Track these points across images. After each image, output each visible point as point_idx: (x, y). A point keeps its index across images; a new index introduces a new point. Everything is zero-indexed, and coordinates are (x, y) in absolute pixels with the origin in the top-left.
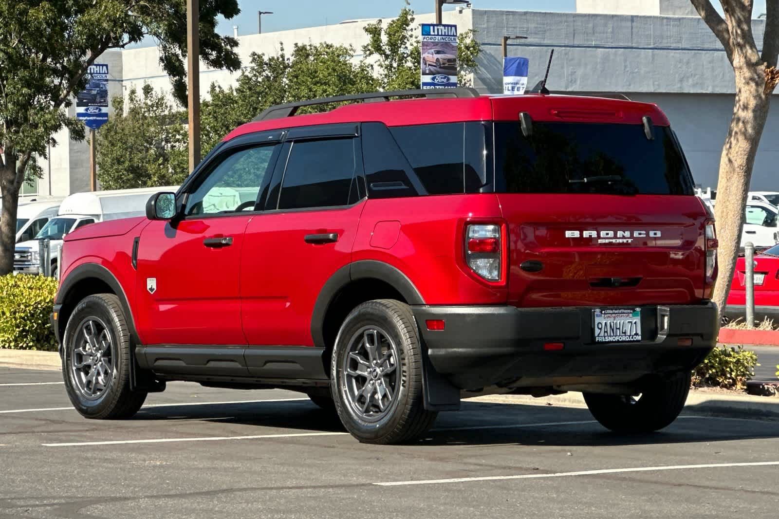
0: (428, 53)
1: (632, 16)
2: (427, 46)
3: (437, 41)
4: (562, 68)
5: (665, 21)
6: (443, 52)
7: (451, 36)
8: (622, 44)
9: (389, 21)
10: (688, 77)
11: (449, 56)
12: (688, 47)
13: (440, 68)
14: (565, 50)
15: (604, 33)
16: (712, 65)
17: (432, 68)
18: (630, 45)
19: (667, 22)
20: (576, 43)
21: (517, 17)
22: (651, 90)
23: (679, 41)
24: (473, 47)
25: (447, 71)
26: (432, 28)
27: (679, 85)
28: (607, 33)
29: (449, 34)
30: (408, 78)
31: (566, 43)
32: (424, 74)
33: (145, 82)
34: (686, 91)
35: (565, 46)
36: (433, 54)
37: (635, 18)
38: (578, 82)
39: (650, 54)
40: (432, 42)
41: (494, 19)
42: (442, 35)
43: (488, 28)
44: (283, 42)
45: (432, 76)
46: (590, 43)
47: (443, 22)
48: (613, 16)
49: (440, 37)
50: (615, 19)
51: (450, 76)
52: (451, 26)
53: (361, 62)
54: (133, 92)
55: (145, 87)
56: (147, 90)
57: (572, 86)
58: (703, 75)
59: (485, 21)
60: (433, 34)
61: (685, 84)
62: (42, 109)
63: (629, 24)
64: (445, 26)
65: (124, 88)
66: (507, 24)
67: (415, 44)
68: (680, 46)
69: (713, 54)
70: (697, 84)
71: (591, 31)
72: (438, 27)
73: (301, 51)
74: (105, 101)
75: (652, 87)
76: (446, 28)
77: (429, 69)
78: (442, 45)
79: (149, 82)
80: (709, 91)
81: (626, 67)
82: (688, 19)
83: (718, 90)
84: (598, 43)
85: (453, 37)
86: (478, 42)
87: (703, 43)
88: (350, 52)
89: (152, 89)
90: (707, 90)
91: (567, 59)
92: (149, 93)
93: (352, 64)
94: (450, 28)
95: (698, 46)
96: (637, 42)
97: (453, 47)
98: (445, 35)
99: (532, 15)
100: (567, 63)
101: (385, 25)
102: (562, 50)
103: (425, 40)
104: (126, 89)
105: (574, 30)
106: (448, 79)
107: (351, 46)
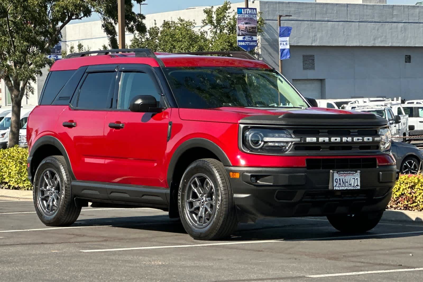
0: (241, 24)
1: (347, 4)
2: (240, 20)
3: (246, 17)
4: (309, 33)
5: (365, 6)
6: (250, 24)
7: (253, 14)
8: (341, 20)
9: (217, 7)
10: (378, 38)
11: (253, 26)
12: (378, 21)
13: (248, 32)
14: (311, 23)
15: (332, 13)
16: (391, 30)
17: (243, 32)
18: (346, 20)
19: (366, 7)
20: (317, 19)
21: (284, 5)
22: (358, 44)
23: (373, 17)
24: (261, 21)
25: (251, 34)
26: (243, 10)
27: (373, 42)
28: (334, 13)
29: (253, 13)
30: (226, 39)
31: (312, 19)
32: (239, 35)
33: (79, 42)
34: (377, 45)
35: (311, 21)
36: (244, 24)
37: (349, 5)
38: (318, 40)
39: (358, 25)
40: (243, 18)
41: (272, 6)
42: (248, 14)
43: (268, 11)
44: (156, 20)
45: (243, 37)
46: (324, 19)
47: (249, 7)
48: (337, 4)
49: (247, 15)
50: (338, 5)
51: (253, 37)
52: (254, 9)
53: (199, 30)
54: (72, 48)
55: (79, 45)
56: (80, 46)
57: (315, 42)
58: (386, 36)
59: (267, 7)
60: (244, 13)
61: (376, 41)
62: (34, 55)
63: (346, 8)
64: (250, 9)
65: (67, 46)
66: (279, 9)
67: (229, 20)
68: (374, 20)
69: (392, 24)
70: (383, 41)
71: (325, 12)
72: (246, 10)
73: (166, 24)
74: (60, 52)
75: (358, 43)
76: (251, 10)
77: (242, 33)
78: (248, 19)
79: (81, 42)
80: (390, 45)
81: (344, 32)
82: (378, 5)
83: (395, 45)
84: (329, 19)
85: (254, 15)
86: (263, 19)
87: (386, 19)
88: (193, 24)
89: (82, 46)
90: (388, 44)
91: (312, 28)
92: (81, 48)
93: (194, 31)
94: (253, 10)
95: (384, 20)
96: (350, 19)
97: (255, 20)
98: (250, 14)
99: (293, 4)
100: (312, 30)
101: (214, 9)
102: (309, 23)
103: (239, 17)
104: (68, 47)
105: (316, 12)
106: (252, 38)
107: (194, 21)
